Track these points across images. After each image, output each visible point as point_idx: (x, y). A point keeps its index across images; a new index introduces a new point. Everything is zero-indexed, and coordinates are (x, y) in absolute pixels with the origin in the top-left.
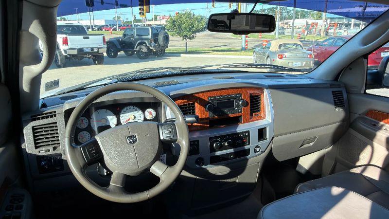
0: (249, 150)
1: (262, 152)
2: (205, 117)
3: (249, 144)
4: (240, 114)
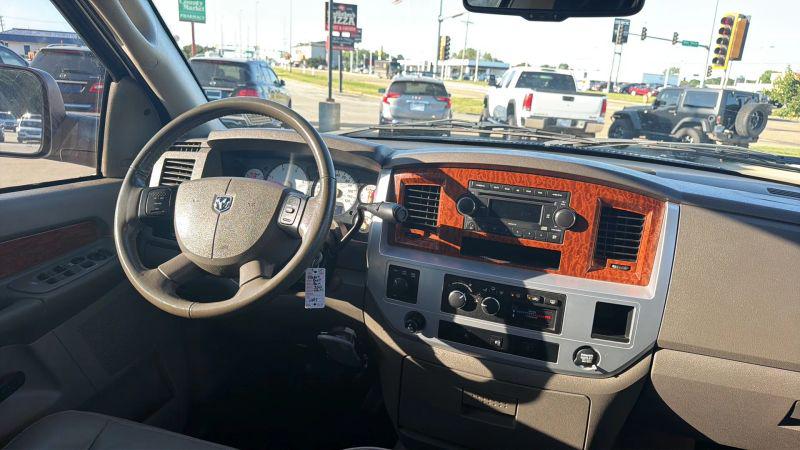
2: (452, 225)
3: (558, 331)
4: (553, 246)
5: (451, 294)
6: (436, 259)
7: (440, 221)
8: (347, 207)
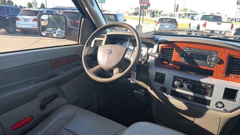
0: (210, 101)
1: (226, 111)
2: (177, 61)
3: (211, 96)
4: (211, 69)
5: (176, 82)
6: (171, 71)
7: (173, 59)
8: (144, 55)
